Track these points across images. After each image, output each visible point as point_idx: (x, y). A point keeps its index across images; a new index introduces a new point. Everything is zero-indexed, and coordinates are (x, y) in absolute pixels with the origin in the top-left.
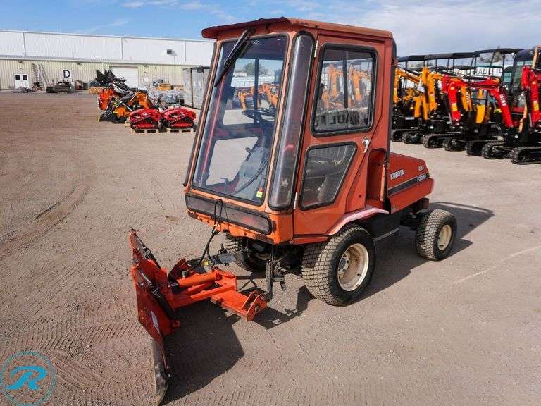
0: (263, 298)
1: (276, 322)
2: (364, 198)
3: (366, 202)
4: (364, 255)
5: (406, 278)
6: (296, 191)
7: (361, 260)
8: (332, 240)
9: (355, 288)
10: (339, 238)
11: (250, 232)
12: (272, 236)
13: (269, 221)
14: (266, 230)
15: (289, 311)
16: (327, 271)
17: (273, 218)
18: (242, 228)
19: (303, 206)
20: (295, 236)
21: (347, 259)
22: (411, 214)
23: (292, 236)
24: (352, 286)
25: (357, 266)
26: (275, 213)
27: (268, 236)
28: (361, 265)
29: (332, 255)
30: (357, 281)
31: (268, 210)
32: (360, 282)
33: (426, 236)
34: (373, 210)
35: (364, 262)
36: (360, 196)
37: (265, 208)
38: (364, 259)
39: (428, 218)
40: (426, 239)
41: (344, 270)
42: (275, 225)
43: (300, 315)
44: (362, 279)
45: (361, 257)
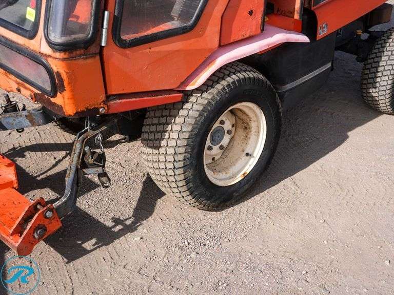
0: (49, 214)
1: (88, 245)
2: (259, 16)
3: (263, 22)
4: (258, 121)
5: (337, 149)
6: (105, 9)
7: (253, 130)
8: (193, 99)
9: (239, 178)
10: (205, 95)
11: (25, 88)
12: (58, 100)
13: (49, 71)
14: (48, 87)
15: (117, 221)
16: (181, 157)
17: (57, 66)
18: (13, 77)
19: (123, 37)
20: (109, 97)
21: (227, 126)
22: (360, 32)
23: (103, 97)
24: (234, 176)
25: (247, 138)
26: (58, 55)
27: (53, 100)
28: (253, 138)
29: (190, 129)
30: (244, 166)
31: (46, 49)
32: (248, 169)
33: (379, 74)
34: (279, 37)
35: (258, 132)
36: (251, 13)
37: (40, 45)
38: (258, 127)
39: (386, 43)
40: (378, 80)
41: (221, 147)
42: (61, 81)
43: (136, 229)
44: (253, 162)
45: (253, 125)
